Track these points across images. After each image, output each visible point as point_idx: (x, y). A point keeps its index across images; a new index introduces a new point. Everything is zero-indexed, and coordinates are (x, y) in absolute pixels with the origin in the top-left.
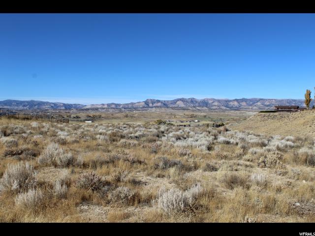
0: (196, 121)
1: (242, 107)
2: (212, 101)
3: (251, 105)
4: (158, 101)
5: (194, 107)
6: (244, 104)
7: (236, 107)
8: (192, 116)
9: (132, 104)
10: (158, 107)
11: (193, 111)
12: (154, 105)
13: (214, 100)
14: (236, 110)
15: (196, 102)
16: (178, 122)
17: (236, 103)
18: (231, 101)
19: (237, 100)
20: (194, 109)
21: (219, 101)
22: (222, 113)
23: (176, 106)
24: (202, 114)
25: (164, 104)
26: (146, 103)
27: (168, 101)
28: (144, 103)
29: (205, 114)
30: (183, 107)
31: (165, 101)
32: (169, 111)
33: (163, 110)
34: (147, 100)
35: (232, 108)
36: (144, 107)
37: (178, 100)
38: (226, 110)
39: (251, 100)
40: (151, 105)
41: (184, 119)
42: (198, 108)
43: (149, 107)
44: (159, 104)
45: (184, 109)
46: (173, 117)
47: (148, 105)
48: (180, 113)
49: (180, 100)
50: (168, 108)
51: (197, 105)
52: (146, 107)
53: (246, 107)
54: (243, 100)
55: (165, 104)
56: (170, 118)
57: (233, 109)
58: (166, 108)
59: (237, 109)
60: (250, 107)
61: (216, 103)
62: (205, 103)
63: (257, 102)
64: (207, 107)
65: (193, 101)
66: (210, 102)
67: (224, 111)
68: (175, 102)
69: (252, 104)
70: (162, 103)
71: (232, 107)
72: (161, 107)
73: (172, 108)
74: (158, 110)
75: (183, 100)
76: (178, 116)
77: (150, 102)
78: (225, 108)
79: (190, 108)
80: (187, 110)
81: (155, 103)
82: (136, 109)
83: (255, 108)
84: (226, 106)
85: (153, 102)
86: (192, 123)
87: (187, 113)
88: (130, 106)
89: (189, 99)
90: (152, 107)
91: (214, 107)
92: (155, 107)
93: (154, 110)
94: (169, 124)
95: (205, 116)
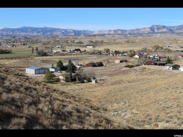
4: (164, 27)
9: (138, 30)
10: (163, 33)
12: (160, 31)
23: (182, 32)
25: (170, 30)
26: (152, 29)
27: (174, 27)
28: (149, 29)
31: (170, 27)
32: (174, 36)
33: (168, 36)
34: (153, 26)
36: (149, 33)
40: (156, 31)
44: (165, 30)
47: (154, 31)
50: (173, 33)
52: (151, 33)
55: (171, 30)
58: (171, 34)
70: (167, 28)
72: (166, 33)
73: (178, 34)
74: (163, 36)
77: (155, 27)
81: (160, 28)
82: (141, 35)
85: (159, 28)
88: (136, 32)
90: (157, 33)
92: (160, 33)
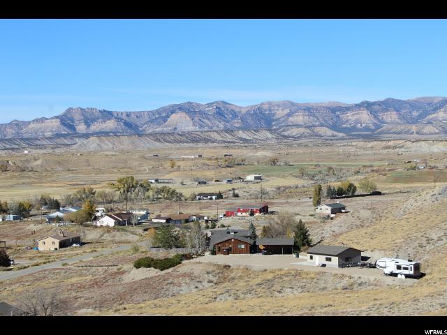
0: (250, 178)
1: (385, 127)
2: (287, 111)
3: (414, 121)
4: (107, 115)
5: (227, 131)
6: (391, 117)
7: (367, 129)
8: (230, 163)
9: (18, 124)
10: (106, 134)
11: (227, 144)
12: (94, 127)
13: (294, 108)
14: (367, 138)
15: (235, 115)
16: (188, 182)
17: (365, 117)
18: (348, 109)
19: (367, 106)
20: (229, 137)
21: (309, 110)
22: (325, 149)
23: (166, 130)
24: (260, 154)
25: (128, 124)
26: (66, 120)
27: (139, 115)
28: (57, 123)
29: (269, 154)
30: (190, 133)
31: (128, 115)
32: (146, 145)
33: (126, 142)
34: (70, 110)
35: (352, 133)
36: (58, 136)
37: (173, 110)
38: (333, 138)
39: (413, 105)
40: (81, 128)
41: (209, 174)
42: (241, 134)
43: (74, 134)
44: (110, 125)
45: (195, 140)
46: (168, 165)
47: (72, 127)
48: (187, 154)
49: (181, 108)
50: (140, 136)
51: (237, 123)
52: (64, 136)
53: (400, 128)
54: (388, 105)
55: (130, 126)
56: (155, 170)
57: (358, 137)
58: (135, 138)
59: (370, 135)
60: (414, 128)
61: (299, 118)
62: (262, 118)
63: (435, 110)
64: (270, 130)
65: (222, 111)
66: (280, 113)
67: (328, 142)
68: (162, 115)
69: (420, 117)
70: (119, 119)
71: (354, 128)
72: (115, 133)
73: (157, 137)
74: (108, 144)
75: (189, 109)
76: (181, 163)
77: (77, 117)
78: (329, 132)
79: (214, 136)
80: (207, 141)
81: (94, 120)
82: (31, 141)
83: (428, 129)
84: (334, 127)
85: (89, 117)
86: (237, 184)
87: (208, 151)
88: (10, 133)
89: (210, 105)
90: (87, 136)
91: (294, 132)
92: (101, 134)
93: (93, 143)
94: (162, 190)
95: (274, 162)
